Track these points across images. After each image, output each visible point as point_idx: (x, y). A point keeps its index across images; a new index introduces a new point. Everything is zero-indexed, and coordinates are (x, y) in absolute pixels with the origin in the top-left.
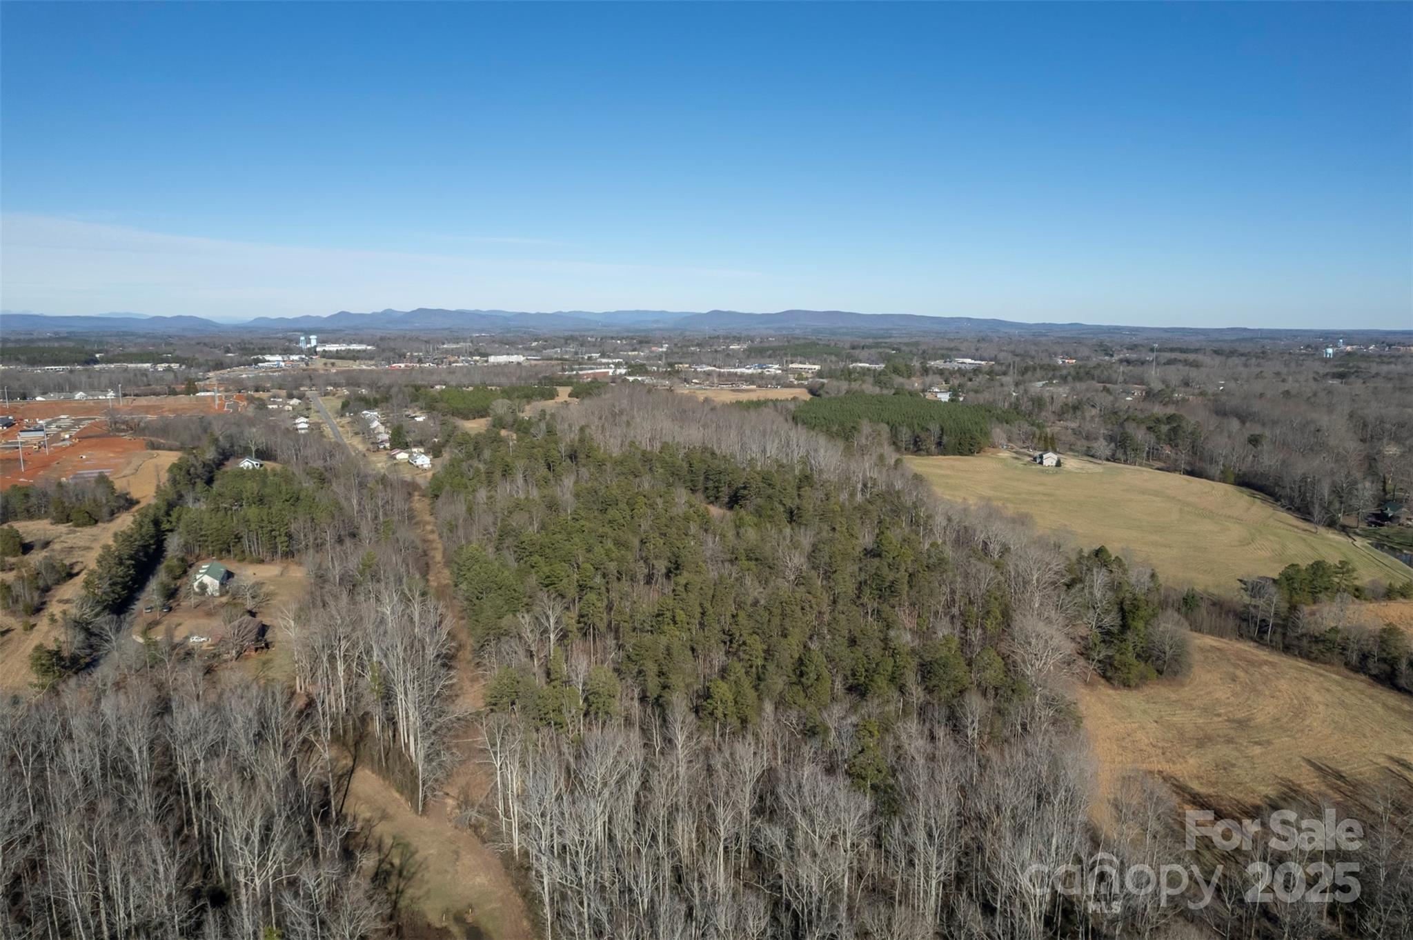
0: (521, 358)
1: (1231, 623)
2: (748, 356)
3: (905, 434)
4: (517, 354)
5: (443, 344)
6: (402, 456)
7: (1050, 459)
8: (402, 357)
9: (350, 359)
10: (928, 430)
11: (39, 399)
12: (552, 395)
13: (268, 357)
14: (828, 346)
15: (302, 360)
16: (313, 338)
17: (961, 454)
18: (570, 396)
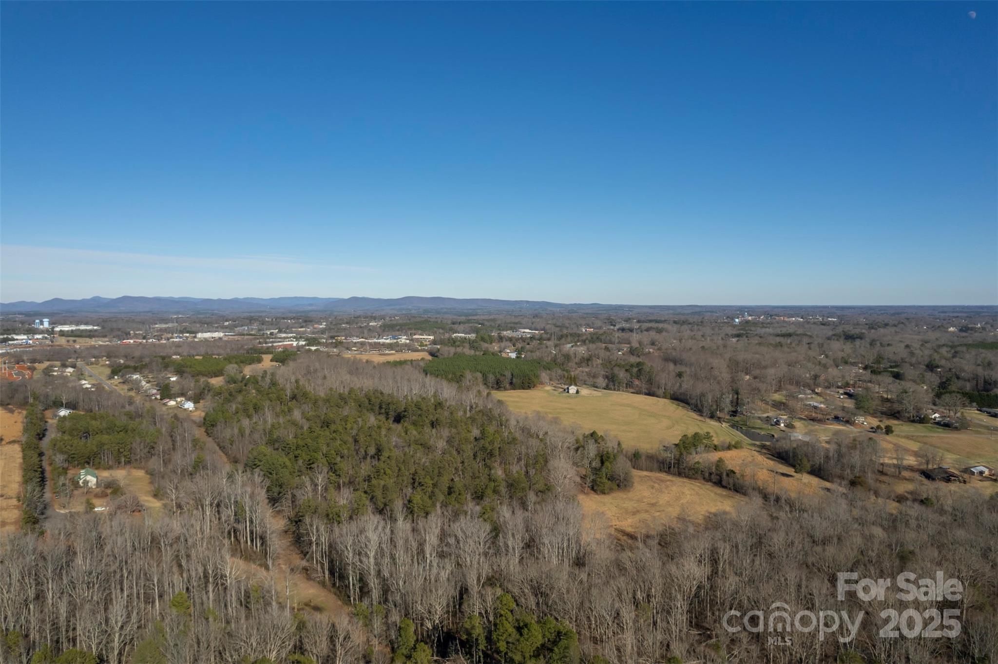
0: (221, 334)
1: (656, 465)
2: (384, 331)
3: (491, 378)
4: (218, 332)
5: (156, 324)
6: (172, 403)
7: (573, 389)
8: (127, 335)
9: (86, 337)
10: (504, 375)
12: (260, 360)
13: (16, 337)
14: (437, 322)
15: (46, 338)
16: (47, 321)
17: (524, 389)
18: (271, 361)
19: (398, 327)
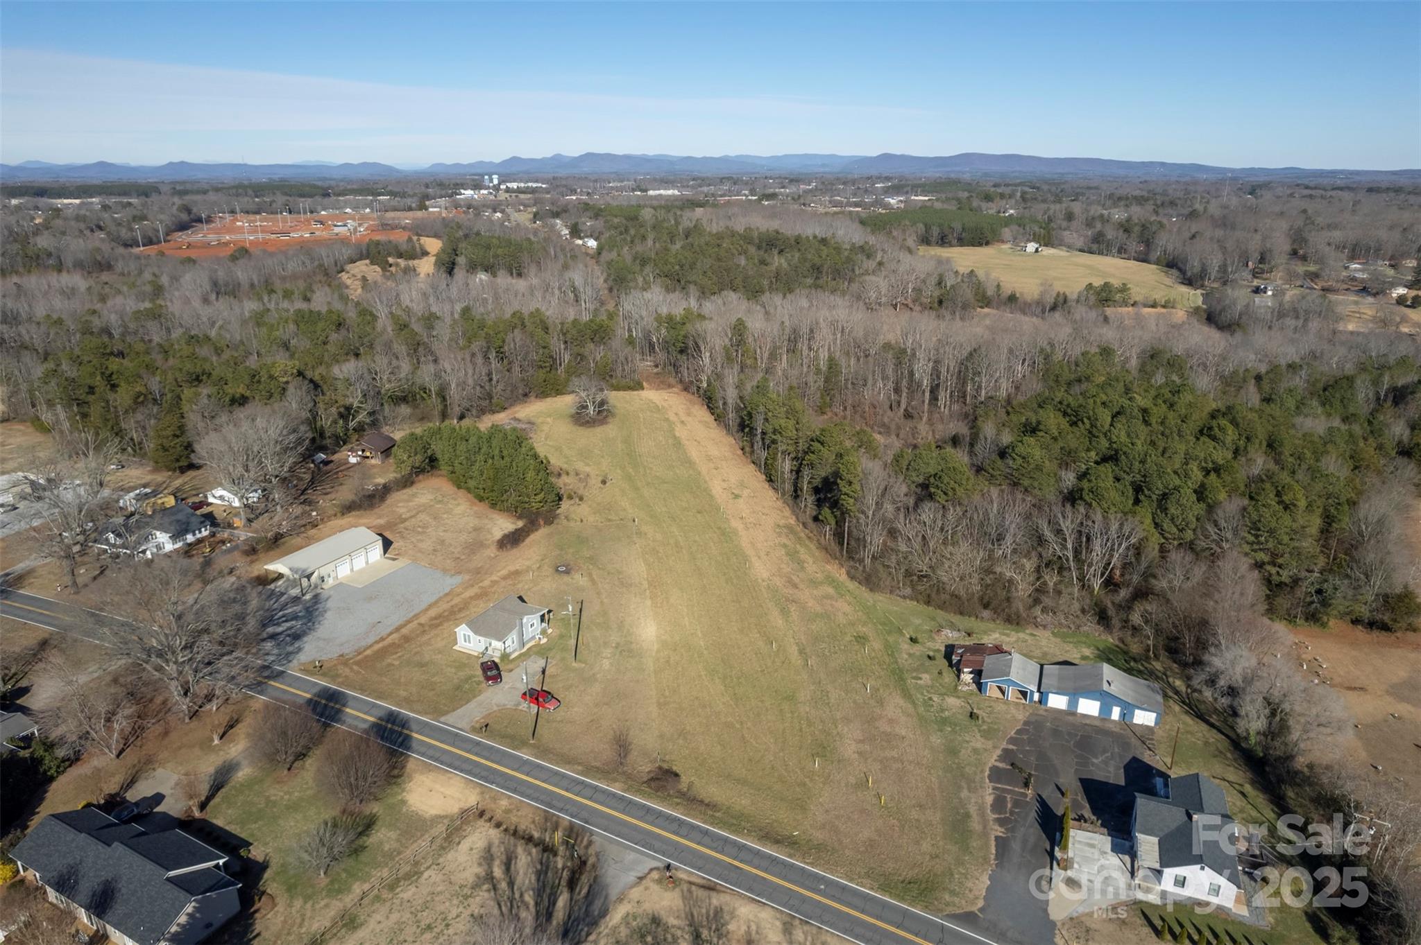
0: (676, 193)
3: (935, 231)
4: (674, 189)
5: (610, 183)
6: (578, 241)
7: (1031, 247)
9: (529, 193)
10: (953, 228)
11: (323, 213)
13: (463, 191)
15: (491, 193)
16: (495, 178)
17: (973, 245)
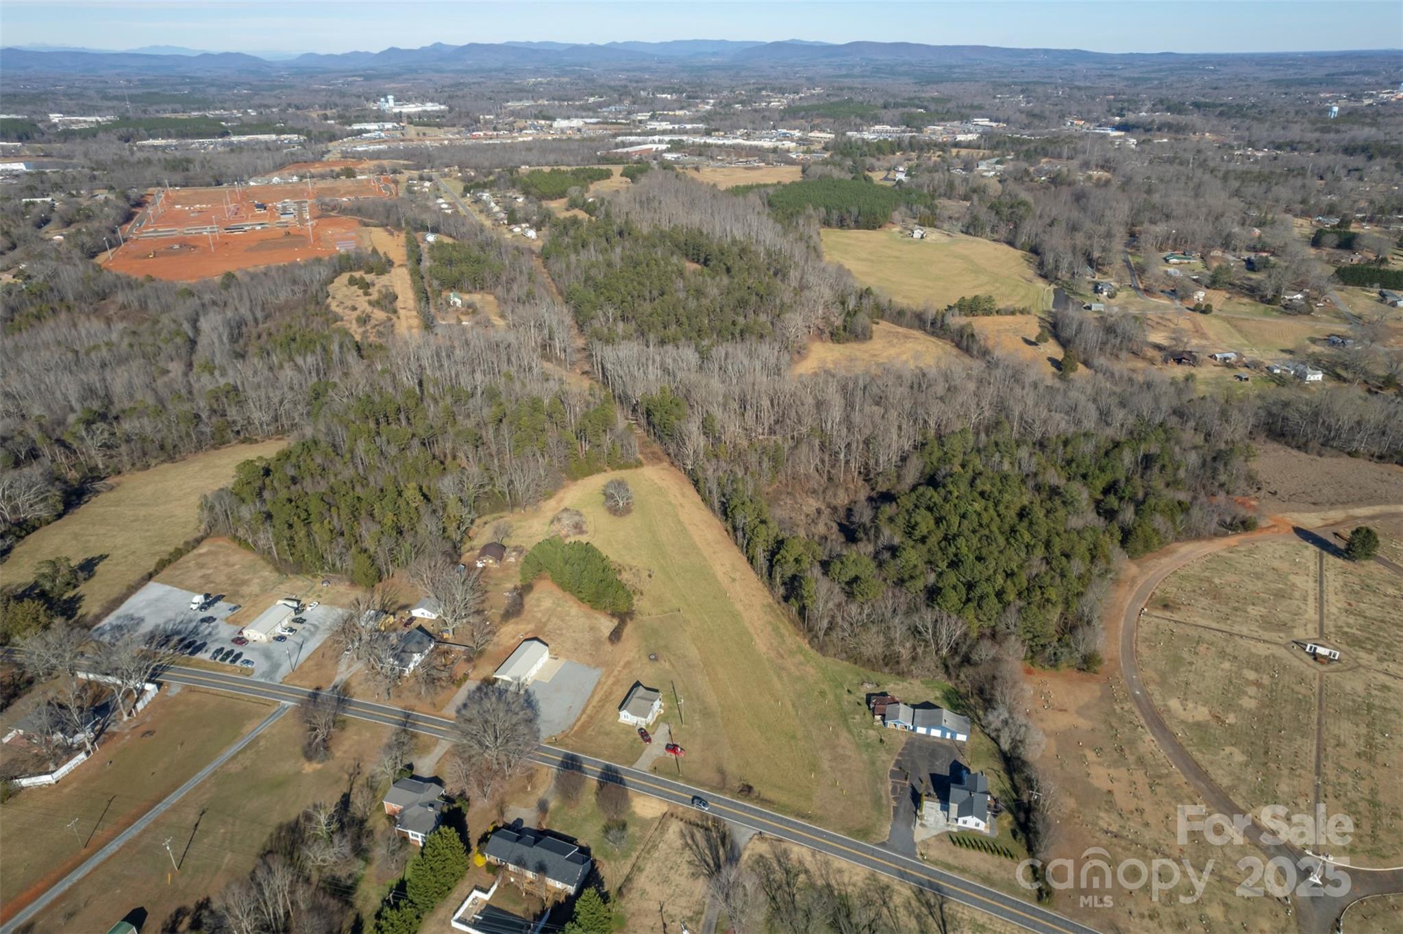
0: (581, 122)
1: (917, 323)
3: (835, 215)
6: (517, 230)
7: (917, 234)
8: (477, 124)
9: (435, 126)
10: (850, 212)
12: (607, 175)
13: (367, 126)
15: (396, 128)
16: (390, 97)
17: (868, 229)
18: (622, 175)
19: (802, 113)
